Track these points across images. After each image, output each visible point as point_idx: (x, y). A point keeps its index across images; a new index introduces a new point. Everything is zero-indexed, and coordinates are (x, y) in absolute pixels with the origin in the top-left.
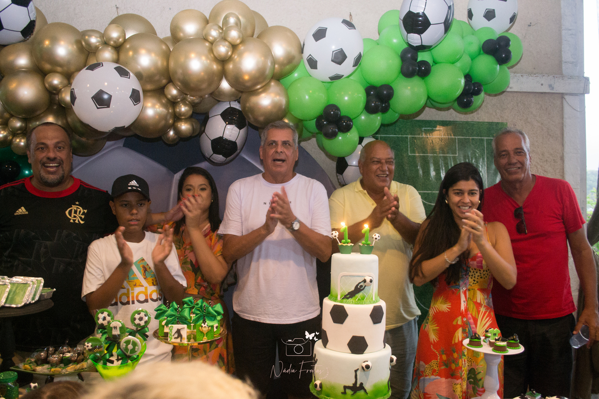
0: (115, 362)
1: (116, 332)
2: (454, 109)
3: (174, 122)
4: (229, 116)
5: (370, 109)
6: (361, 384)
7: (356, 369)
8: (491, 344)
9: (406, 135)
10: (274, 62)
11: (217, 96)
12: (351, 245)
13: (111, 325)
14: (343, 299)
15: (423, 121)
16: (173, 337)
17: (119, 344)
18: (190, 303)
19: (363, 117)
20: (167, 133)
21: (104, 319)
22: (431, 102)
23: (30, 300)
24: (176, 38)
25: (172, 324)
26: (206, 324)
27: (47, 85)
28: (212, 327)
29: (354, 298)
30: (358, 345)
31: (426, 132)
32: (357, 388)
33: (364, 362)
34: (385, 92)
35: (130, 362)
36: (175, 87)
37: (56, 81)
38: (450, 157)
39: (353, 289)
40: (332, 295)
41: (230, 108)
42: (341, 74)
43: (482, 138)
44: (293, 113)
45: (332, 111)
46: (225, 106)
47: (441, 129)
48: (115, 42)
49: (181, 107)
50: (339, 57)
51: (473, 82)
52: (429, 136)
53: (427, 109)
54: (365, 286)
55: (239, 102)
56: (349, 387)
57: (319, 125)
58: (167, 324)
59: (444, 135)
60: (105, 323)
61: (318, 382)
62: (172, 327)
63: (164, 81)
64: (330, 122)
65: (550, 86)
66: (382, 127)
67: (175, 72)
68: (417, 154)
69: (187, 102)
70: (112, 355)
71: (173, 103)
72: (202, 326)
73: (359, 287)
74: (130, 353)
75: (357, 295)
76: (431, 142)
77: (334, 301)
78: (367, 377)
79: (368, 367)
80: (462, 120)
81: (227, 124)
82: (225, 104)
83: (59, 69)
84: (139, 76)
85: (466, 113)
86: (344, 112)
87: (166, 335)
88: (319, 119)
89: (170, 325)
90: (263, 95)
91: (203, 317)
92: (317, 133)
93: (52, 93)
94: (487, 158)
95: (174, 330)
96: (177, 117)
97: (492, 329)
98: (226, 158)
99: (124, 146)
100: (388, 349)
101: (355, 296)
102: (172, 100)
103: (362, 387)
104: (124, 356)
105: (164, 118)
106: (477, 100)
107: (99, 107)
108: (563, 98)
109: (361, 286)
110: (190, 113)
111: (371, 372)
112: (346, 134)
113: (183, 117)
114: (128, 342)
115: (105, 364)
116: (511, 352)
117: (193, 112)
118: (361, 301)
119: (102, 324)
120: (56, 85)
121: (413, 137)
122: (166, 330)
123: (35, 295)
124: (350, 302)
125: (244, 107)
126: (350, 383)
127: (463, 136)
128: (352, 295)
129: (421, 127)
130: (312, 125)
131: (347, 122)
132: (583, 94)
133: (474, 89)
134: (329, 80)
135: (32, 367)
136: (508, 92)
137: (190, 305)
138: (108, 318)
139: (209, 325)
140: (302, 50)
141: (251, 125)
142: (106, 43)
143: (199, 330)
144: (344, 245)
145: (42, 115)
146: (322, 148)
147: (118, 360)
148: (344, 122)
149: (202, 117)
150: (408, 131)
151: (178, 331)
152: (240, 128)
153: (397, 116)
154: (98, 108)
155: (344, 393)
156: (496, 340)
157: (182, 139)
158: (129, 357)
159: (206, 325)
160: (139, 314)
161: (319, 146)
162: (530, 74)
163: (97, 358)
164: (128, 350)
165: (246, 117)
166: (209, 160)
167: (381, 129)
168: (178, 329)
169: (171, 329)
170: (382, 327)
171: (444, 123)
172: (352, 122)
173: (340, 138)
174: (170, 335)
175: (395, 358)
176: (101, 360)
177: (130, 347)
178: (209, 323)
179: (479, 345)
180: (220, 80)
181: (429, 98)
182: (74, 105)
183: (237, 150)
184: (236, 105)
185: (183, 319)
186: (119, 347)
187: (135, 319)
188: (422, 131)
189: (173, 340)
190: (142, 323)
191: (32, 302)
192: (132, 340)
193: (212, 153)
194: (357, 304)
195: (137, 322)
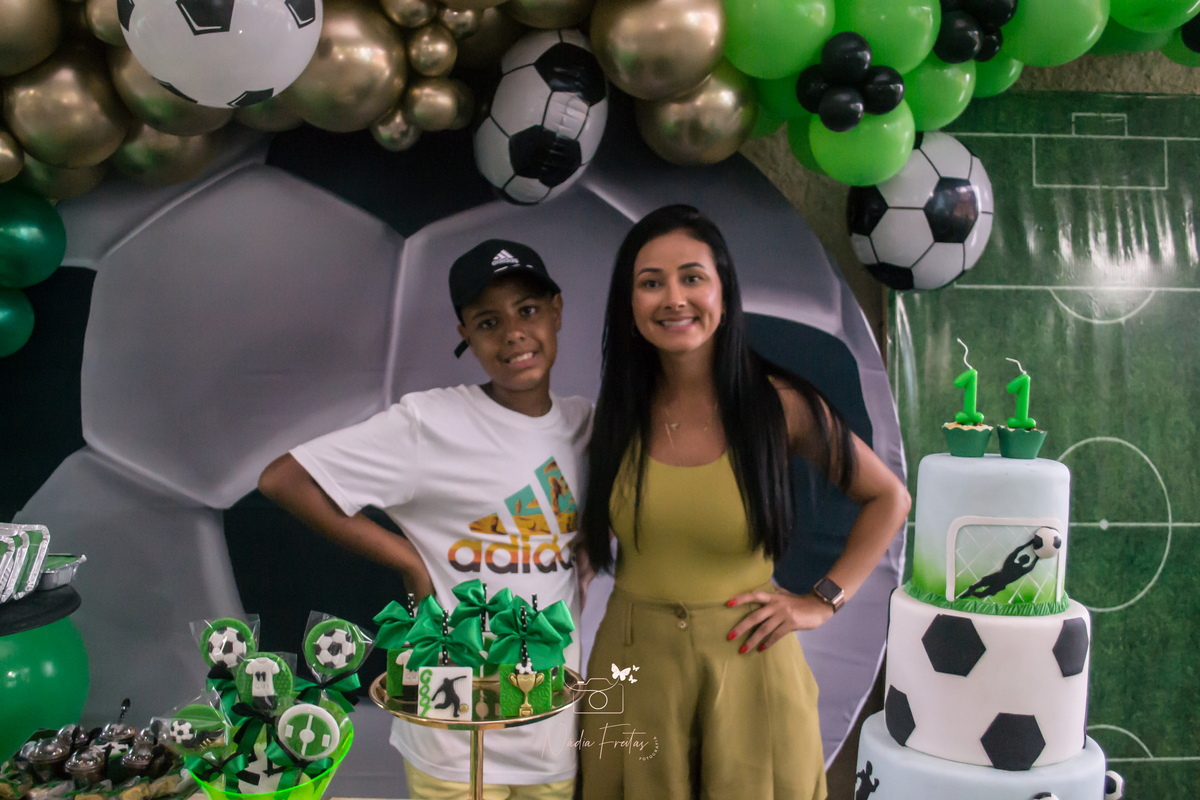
0: (263, 779)
1: (263, 689)
3: (407, 85)
5: (948, 49)
9: (1027, 132)
12: (987, 430)
13: (249, 670)
15: (1074, 92)
16: (433, 704)
17: (272, 722)
19: (929, 74)
20: (385, 120)
21: (228, 648)
23: (11, 588)
25: (428, 665)
26: (529, 664)
28: (547, 672)
29: (1000, 594)
30: (1013, 740)
31: (1080, 123)
33: (1039, 795)
35: (306, 781)
38: (1147, 192)
39: (997, 566)
41: (562, 45)
44: (735, 60)
45: (849, 52)
46: (549, 42)
47: (1123, 117)
49: (426, 42)
52: (1089, 136)
54: (1037, 558)
55: (585, 31)
57: (805, 92)
58: (413, 665)
59: (1130, 132)
60: (230, 660)
62: (430, 673)
68: (1057, 185)
69: (444, 30)
70: (253, 758)
71: (404, 30)
72: (517, 672)
73: (1017, 561)
74: (306, 753)
75: (1010, 586)
76: (1095, 149)
77: (933, 603)
80: (1180, 92)
81: (554, 89)
82: (545, 34)
86: (879, 55)
88: (807, 78)
89: (422, 667)
91: (518, 645)
95: (436, 683)
96: (415, 74)
98: (550, 188)
99: (269, 162)
100: (1097, 752)
101: (1003, 588)
102: (402, 24)
104: (289, 762)
107: (197, 28)
109: (1025, 559)
110: (452, 60)
112: (880, 118)
113: (430, 73)
114: (299, 722)
115: (232, 785)
118: (1024, 606)
119: (222, 664)
121: (1046, 139)
122: (408, 679)
123: (24, 575)
124: (990, 609)
127: (1184, 136)
129: (1067, 111)
130: (785, 93)
131: (889, 83)
135: (20, 788)
137: (473, 605)
138: (240, 647)
141: (617, 94)
143: (509, 681)
144: (965, 428)
147: (270, 772)
148: (881, 84)
150: (1030, 122)
151: (448, 686)
152: (591, 99)
154: (196, 33)
158: (302, 765)
159: (528, 668)
160: (330, 634)
163: (209, 767)
164: (302, 744)
166: (502, 195)
168: (446, 680)
169: (425, 677)
170: (1080, 683)
172: (901, 84)
174: (425, 696)
175: (1117, 779)
176: (220, 773)
177: (307, 736)
178: (536, 661)
182: (127, 27)
183: (578, 166)
184: (576, 40)
185: (464, 651)
186: (272, 735)
187: (318, 650)
188: (1070, 123)
189: (434, 714)
190: (340, 661)
191: (15, 597)
192: (311, 718)
193: (510, 171)
194: (1011, 614)
195: (325, 657)
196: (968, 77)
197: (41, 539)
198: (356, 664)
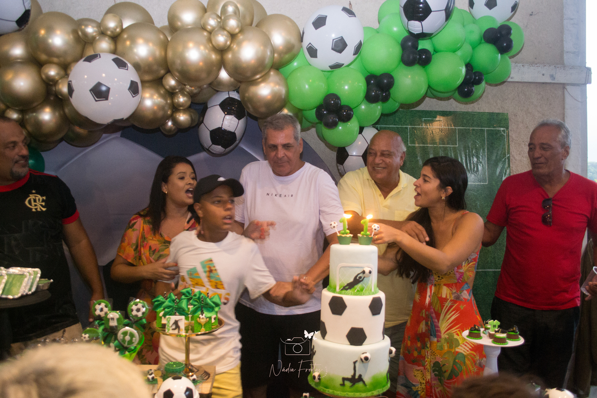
1: (113, 324)
2: (455, 99)
3: (173, 112)
4: (228, 106)
5: (370, 98)
6: (360, 376)
7: (355, 361)
8: (491, 336)
9: (406, 125)
10: (274, 50)
11: (215, 86)
12: (350, 236)
13: (109, 317)
14: (341, 290)
15: (423, 111)
16: (171, 329)
17: (116, 335)
18: (188, 295)
19: (363, 107)
20: (165, 124)
21: (102, 310)
22: (431, 92)
23: (27, 291)
24: (174, 27)
25: (170, 315)
26: (204, 315)
27: (44, 77)
28: (210, 318)
29: (353, 289)
30: (357, 336)
31: (426, 122)
32: (355, 380)
33: (363, 354)
34: (385, 81)
35: (127, 353)
36: (174, 78)
37: (52, 72)
38: (450, 147)
39: (351, 280)
40: (330, 287)
41: (229, 98)
42: (341, 62)
43: (483, 128)
44: (292, 102)
45: (332, 100)
46: (224, 96)
47: (441, 119)
48: (112, 32)
49: (179, 97)
50: (340, 46)
51: (474, 71)
52: (429, 127)
53: (427, 99)
54: (364, 277)
55: (238, 92)
56: (347, 379)
57: (319, 114)
58: (164, 315)
59: (445, 125)
60: (102, 314)
61: (316, 374)
62: (170, 318)
63: (162, 72)
64: (330, 111)
65: (552, 76)
66: (382, 117)
67: (174, 63)
68: (417, 145)
69: (186, 93)
71: (171, 93)
72: (200, 318)
74: (128, 344)
75: (356, 286)
76: (431, 132)
77: (332, 292)
78: (366, 368)
79: (366, 359)
80: (463, 111)
81: (226, 115)
82: (224, 93)
83: (55, 60)
84: (137, 67)
85: (466, 103)
86: (344, 101)
87: (164, 326)
88: (319, 109)
89: (167, 317)
90: (262, 85)
91: (200, 308)
92: (317, 123)
93: (49, 85)
94: (488, 149)
95: (172, 322)
96: (176, 108)
97: (492, 320)
98: (226, 148)
99: (121, 136)
100: (387, 340)
101: (353, 287)
102: (171, 91)
103: (360, 379)
104: (122, 347)
105: (162, 108)
106: (478, 89)
107: (97, 99)
108: (564, 88)
109: (360, 277)
110: (189, 103)
111: (370, 364)
112: (345, 124)
113: (181, 108)
114: (125, 333)
116: (511, 343)
117: (192, 103)
118: (360, 292)
119: (99, 316)
120: (53, 76)
121: (413, 128)
122: (164, 321)
123: (31, 286)
124: (349, 294)
125: (243, 97)
126: (349, 375)
127: (463, 127)
128: (351, 286)
129: (420, 117)
130: (312, 115)
131: (348, 111)
132: (585, 84)
133: (475, 78)
134: (329, 69)
136: (509, 82)
137: (187, 296)
138: (106, 310)
139: (207, 316)
140: (301, 39)
141: (250, 115)
142: (103, 33)
143: (197, 321)
144: (343, 236)
145: (39, 107)
146: (322, 138)
148: (345, 111)
149: (202, 107)
150: (408, 122)
151: (176, 323)
152: (239, 117)
153: (397, 105)
154: (96, 101)
155: (343, 385)
156: (496, 332)
157: (180, 129)
158: (126, 349)
159: (203, 316)
160: (136, 305)
161: (319, 136)
162: (532, 64)
164: (126, 341)
165: (245, 107)
166: (208, 150)
167: (381, 120)
168: (176, 321)
169: (168, 320)
170: (381, 318)
171: (444, 114)
172: (352, 111)
173: (340, 128)
174: (168, 326)
175: (394, 350)
177: (128, 338)
178: (207, 314)
179: (478, 336)
180: (219, 70)
181: (429, 87)
182: (71, 97)
183: (236, 141)
184: (235, 95)
185: (181, 310)
186: (116, 339)
187: (132, 310)
188: (422, 122)
189: (171, 332)
190: (140, 314)
191: (28, 293)
192: (129, 332)
193: (211, 143)
194: (356, 295)
195: (134, 313)
196: (379, 107)
197: (37, 274)
198: (145, 315)
